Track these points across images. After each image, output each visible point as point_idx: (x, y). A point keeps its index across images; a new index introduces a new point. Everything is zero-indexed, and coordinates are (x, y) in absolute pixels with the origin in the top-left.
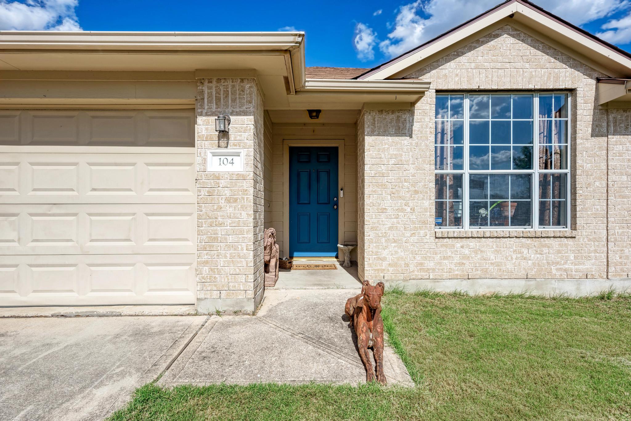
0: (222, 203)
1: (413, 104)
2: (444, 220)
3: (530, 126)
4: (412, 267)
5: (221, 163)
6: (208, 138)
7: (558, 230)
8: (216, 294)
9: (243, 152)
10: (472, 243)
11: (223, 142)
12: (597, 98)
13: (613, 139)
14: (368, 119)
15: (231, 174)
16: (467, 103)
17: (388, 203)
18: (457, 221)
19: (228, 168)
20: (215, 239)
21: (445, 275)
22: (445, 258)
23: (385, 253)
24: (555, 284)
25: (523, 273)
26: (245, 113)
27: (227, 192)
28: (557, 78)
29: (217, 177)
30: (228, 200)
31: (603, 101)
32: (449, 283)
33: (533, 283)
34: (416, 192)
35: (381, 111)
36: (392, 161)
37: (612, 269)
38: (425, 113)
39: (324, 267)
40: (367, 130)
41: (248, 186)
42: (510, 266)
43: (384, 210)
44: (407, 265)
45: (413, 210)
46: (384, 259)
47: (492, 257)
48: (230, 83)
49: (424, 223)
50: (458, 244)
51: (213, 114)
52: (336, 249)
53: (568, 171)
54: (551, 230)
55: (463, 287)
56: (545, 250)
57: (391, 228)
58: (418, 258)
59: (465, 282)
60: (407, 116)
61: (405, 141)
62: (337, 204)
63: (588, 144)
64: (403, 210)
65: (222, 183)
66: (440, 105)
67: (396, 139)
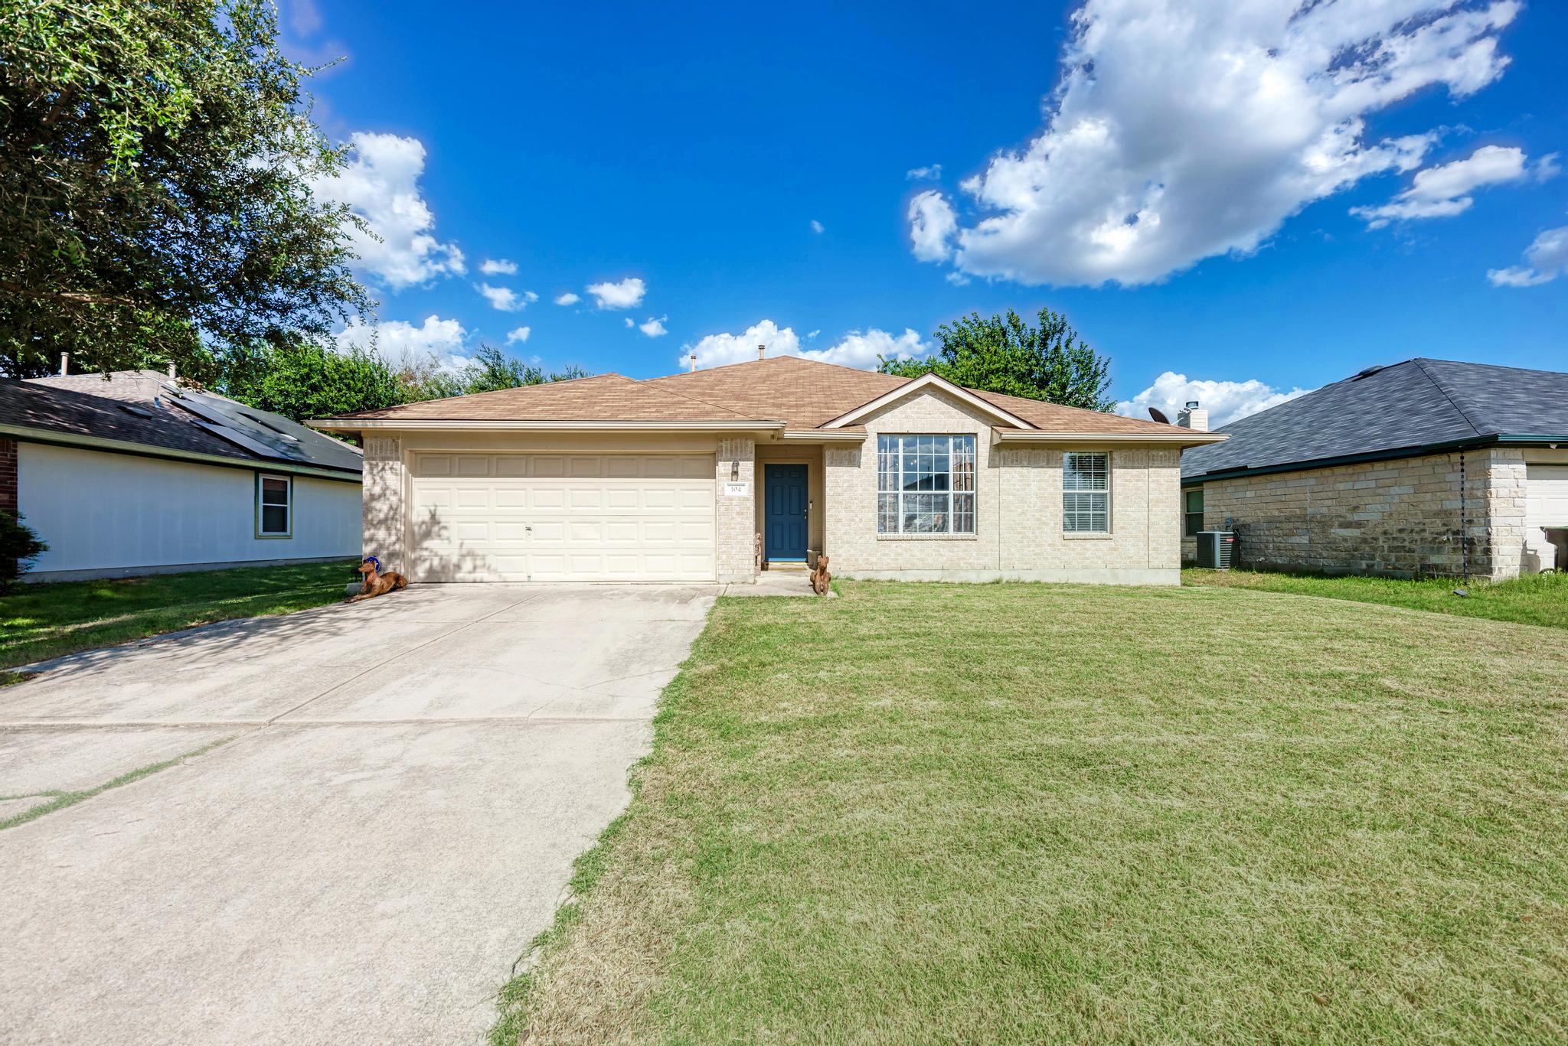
0: (734, 515)
1: (861, 444)
2: (885, 527)
3: (946, 459)
4: (860, 562)
5: (734, 490)
6: (726, 475)
7: (968, 535)
8: (730, 572)
9: (747, 484)
10: (904, 544)
11: (734, 478)
12: (991, 441)
13: (1003, 470)
14: (828, 454)
15: (740, 498)
16: (901, 441)
17: (843, 515)
18: (895, 529)
19: (737, 493)
20: (730, 538)
21: (885, 567)
22: (885, 555)
23: (841, 551)
24: (962, 574)
25: (940, 566)
26: (749, 460)
27: (738, 509)
28: (963, 426)
29: (731, 499)
30: (738, 514)
31: (995, 443)
32: (887, 573)
33: (946, 572)
34: (863, 507)
35: (838, 449)
36: (846, 485)
37: (1002, 563)
38: (869, 450)
39: (796, 570)
40: (827, 462)
41: (751, 505)
42: (930, 560)
43: (840, 520)
44: (856, 560)
45: (861, 520)
46: (840, 556)
47: (918, 554)
48: (738, 441)
49: (869, 529)
50: (894, 544)
51: (729, 460)
52: (806, 555)
53: (974, 492)
54: (963, 534)
55: (897, 576)
56: (956, 549)
57: (845, 533)
58: (865, 555)
59: (898, 573)
60: (856, 452)
61: (855, 470)
62: (807, 514)
63: (986, 473)
64: (853, 520)
65: (734, 502)
66: (882, 446)
67: (849, 469)
